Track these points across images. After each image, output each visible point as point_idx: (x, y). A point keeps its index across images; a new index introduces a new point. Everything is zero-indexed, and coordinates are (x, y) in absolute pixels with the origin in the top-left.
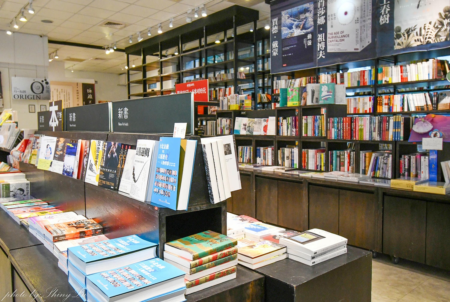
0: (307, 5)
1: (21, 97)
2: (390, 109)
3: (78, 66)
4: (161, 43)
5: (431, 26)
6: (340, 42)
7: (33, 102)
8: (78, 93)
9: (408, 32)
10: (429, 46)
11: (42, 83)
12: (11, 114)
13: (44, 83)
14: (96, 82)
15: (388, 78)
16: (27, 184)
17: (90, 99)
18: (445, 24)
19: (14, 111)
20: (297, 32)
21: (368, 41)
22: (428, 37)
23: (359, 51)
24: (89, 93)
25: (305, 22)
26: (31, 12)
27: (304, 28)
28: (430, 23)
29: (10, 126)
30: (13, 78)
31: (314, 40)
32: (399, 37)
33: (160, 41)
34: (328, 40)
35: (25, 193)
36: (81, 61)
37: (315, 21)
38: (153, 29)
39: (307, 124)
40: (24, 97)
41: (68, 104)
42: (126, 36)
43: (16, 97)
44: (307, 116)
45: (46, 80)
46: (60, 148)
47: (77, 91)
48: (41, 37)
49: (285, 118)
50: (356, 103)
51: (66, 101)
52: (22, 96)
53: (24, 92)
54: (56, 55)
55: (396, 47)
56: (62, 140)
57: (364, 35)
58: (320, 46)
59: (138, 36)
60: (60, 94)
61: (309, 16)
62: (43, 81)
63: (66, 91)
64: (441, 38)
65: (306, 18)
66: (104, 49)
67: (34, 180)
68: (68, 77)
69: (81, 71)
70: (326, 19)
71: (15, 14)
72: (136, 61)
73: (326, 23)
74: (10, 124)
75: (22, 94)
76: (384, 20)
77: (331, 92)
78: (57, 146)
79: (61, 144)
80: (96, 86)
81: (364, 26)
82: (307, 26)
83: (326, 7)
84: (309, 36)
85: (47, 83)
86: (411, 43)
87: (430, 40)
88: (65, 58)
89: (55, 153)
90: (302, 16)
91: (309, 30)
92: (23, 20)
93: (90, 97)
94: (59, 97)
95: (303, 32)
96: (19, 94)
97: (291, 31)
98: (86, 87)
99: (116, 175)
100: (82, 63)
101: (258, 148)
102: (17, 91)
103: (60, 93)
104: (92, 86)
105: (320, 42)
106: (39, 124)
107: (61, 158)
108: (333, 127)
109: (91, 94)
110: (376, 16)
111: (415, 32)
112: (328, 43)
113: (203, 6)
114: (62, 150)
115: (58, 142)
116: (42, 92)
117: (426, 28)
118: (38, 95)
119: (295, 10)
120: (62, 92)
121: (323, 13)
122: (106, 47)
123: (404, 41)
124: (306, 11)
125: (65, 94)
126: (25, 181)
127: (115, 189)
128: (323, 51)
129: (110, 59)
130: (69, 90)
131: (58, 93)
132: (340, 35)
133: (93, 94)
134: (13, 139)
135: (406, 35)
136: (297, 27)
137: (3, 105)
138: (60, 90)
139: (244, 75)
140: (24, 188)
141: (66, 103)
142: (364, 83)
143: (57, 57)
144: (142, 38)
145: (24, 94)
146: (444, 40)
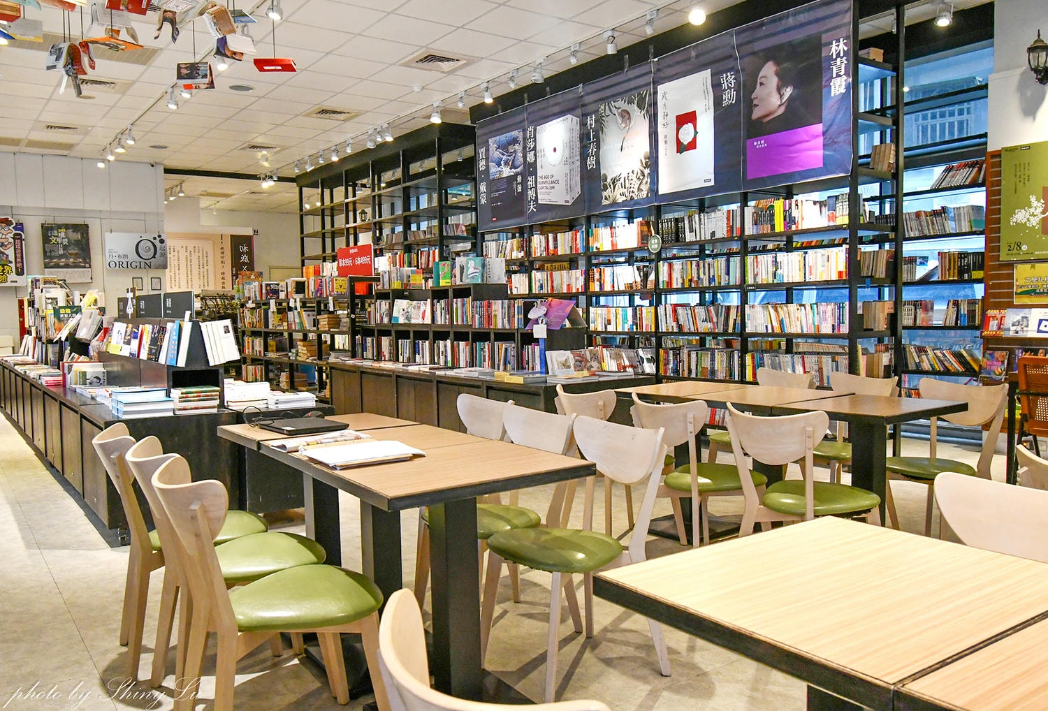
0: (515, 133)
1: (121, 265)
2: (601, 286)
3: (223, 203)
4: (346, 171)
5: (634, 177)
6: (550, 190)
7: (138, 273)
8: (223, 253)
9: (614, 181)
10: (632, 202)
11: (154, 241)
12: (97, 297)
13: (157, 242)
14: (256, 232)
15: (599, 244)
16: (104, 373)
17: (244, 264)
18: (646, 175)
19: (100, 293)
20: (507, 172)
21: (577, 190)
22: (631, 190)
23: (569, 204)
24: (243, 253)
25: (515, 157)
26: (131, 142)
27: (513, 167)
28: (633, 172)
29: (92, 313)
30: (107, 235)
31: (524, 183)
32: (605, 188)
33: (345, 169)
34: (538, 186)
35: (101, 382)
36: (227, 196)
37: (525, 157)
38: (326, 152)
39: (457, 309)
40: (125, 265)
41: (206, 273)
42: (290, 161)
43: (113, 265)
44: (457, 298)
45: (159, 236)
46: (128, 333)
47: (222, 248)
48: (152, 166)
49: (438, 302)
50: (570, 278)
51: (201, 267)
52: (121, 263)
53: (126, 256)
54: (181, 191)
55: (605, 202)
56: (130, 326)
57: (573, 183)
58: (531, 193)
59: (306, 163)
60: (191, 256)
61: (518, 147)
62: (155, 238)
63: (203, 250)
64: (643, 193)
65: (515, 152)
66: (259, 179)
67: (110, 369)
68: (208, 223)
69: (232, 210)
70: (535, 155)
71: (109, 140)
72: (313, 198)
73: (536, 160)
74: (92, 311)
75: (121, 260)
76: (591, 163)
77: (477, 269)
78: (126, 332)
79: (129, 330)
80: (255, 238)
81: (573, 169)
82: (517, 163)
83: (535, 137)
84: (519, 179)
85: (162, 241)
86: (617, 198)
87: (633, 194)
88: (199, 192)
89: (125, 339)
90: (511, 149)
91: (519, 170)
92: (120, 150)
93: (245, 259)
94: (189, 260)
95: (512, 172)
96: (117, 260)
97: (499, 169)
98: (237, 241)
99: (156, 350)
100: (229, 199)
101: (417, 341)
102: (114, 255)
103: (191, 254)
104: (248, 240)
105: (531, 189)
106: (119, 310)
107: (128, 343)
108: (477, 313)
109: (247, 253)
110: (584, 157)
111: (620, 182)
112: (538, 191)
113: (387, 126)
114: (130, 335)
115: (127, 327)
116: (154, 257)
117: (630, 178)
118: (147, 262)
119: (503, 138)
120: (195, 252)
121: (532, 146)
122: (263, 176)
123: (611, 194)
124: (514, 141)
125: (201, 255)
126: (103, 370)
127: (155, 361)
128: (534, 201)
129: (276, 193)
130: (208, 247)
131: (188, 254)
132: (550, 180)
133: (250, 253)
134: (95, 328)
135: (612, 186)
136: (506, 163)
137: (91, 278)
138: (190, 248)
139: (464, 228)
140: (101, 376)
141: (202, 270)
142: (576, 251)
143: (181, 195)
144: (312, 165)
145: (124, 261)
146: (645, 196)
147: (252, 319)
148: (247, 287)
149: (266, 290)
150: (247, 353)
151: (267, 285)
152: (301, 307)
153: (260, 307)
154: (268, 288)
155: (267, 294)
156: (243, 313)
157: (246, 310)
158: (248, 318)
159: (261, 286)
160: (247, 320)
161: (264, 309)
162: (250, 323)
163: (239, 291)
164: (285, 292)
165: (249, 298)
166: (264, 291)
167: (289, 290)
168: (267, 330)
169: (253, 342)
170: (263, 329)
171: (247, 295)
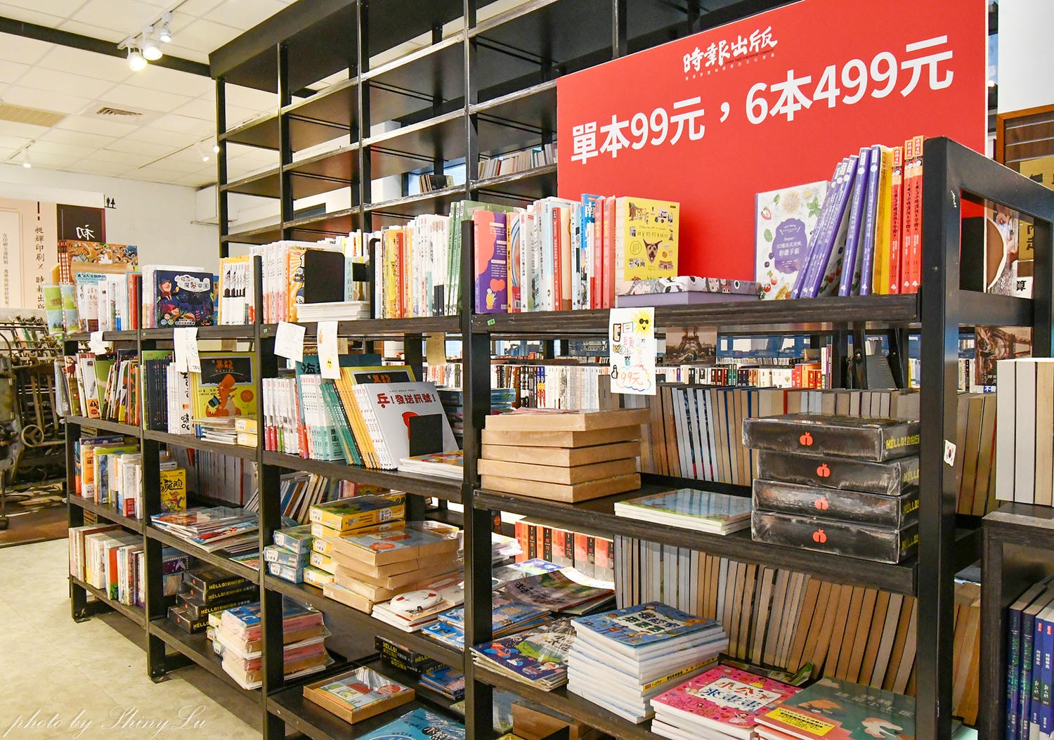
14: (111, 202)
147: (102, 390)
148: (85, 288)
149: (159, 293)
150: (85, 494)
151: (162, 276)
152: (344, 361)
153: (132, 354)
154: (167, 287)
155: (162, 306)
156: (72, 369)
157: (82, 364)
158: (88, 387)
159: (138, 280)
160: (87, 394)
161: (150, 364)
162: (94, 404)
163: (58, 301)
164: (250, 299)
165: (94, 325)
166: (149, 298)
167: (272, 285)
168: (158, 436)
169: (104, 462)
170: (143, 430)
171: (85, 314)
